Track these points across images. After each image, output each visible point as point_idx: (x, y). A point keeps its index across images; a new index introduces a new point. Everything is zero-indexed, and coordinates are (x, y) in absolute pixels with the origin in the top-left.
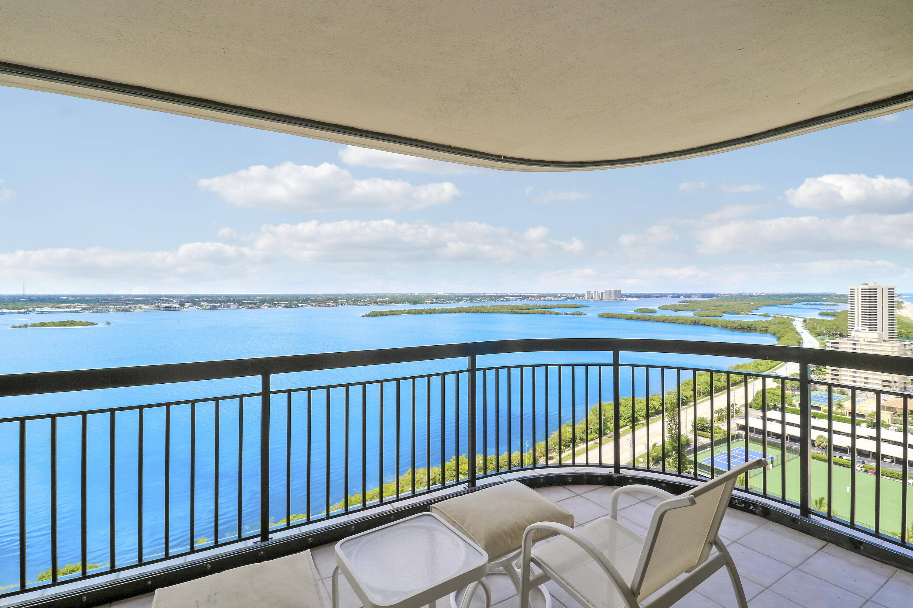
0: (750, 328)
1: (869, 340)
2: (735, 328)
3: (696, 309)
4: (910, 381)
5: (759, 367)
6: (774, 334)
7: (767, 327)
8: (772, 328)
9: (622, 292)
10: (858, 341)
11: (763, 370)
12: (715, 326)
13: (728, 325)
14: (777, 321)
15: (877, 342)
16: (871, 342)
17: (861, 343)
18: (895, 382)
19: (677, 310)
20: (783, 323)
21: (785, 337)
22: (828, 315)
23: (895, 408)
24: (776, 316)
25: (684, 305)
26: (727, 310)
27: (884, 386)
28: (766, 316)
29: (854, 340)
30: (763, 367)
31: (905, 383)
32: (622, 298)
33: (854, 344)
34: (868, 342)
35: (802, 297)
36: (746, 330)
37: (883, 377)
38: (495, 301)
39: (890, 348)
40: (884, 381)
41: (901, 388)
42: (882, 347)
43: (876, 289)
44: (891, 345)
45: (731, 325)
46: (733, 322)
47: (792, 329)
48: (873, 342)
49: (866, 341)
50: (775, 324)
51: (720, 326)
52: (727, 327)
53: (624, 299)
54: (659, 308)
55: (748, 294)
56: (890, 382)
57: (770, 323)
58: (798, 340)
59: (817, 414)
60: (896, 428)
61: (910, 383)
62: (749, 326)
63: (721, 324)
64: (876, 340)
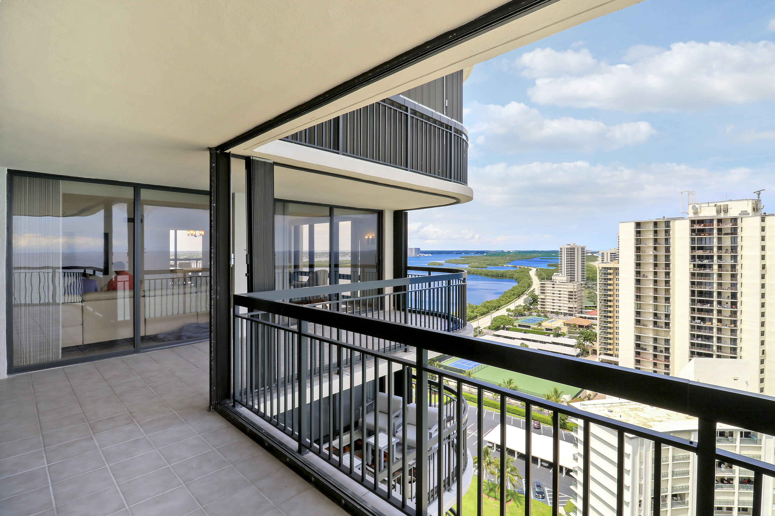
0: (502, 276)
1: (562, 281)
2: (493, 276)
3: (471, 262)
4: (584, 307)
5: (501, 302)
6: (516, 280)
7: (513, 275)
8: (516, 275)
9: (421, 250)
10: (555, 282)
11: (503, 304)
12: (481, 274)
13: (489, 274)
14: (520, 270)
15: (566, 283)
16: (562, 282)
17: (557, 283)
18: (575, 308)
19: (457, 263)
20: (523, 272)
21: (522, 282)
22: (553, 266)
23: (571, 324)
24: (521, 267)
25: (463, 259)
26: (491, 263)
27: (569, 311)
28: (515, 267)
29: (553, 282)
30: (503, 302)
31: (582, 308)
32: (421, 254)
33: (553, 284)
34: (561, 282)
35: (540, 254)
36: (499, 277)
37: (568, 305)
38: (320, 257)
39: (572, 286)
40: (569, 308)
41: (579, 312)
42: (568, 286)
43: (574, 248)
44: (573, 284)
45: (491, 274)
46: (492, 271)
47: (527, 276)
48: (563, 283)
49: (560, 282)
50: (518, 272)
51: (484, 274)
52: (488, 275)
53: (422, 255)
54: (446, 262)
55: (507, 251)
56: (572, 308)
57: (515, 272)
58: (528, 283)
59: (527, 330)
60: (568, 336)
61: (584, 308)
62: (502, 274)
63: (484, 273)
64: (565, 281)
